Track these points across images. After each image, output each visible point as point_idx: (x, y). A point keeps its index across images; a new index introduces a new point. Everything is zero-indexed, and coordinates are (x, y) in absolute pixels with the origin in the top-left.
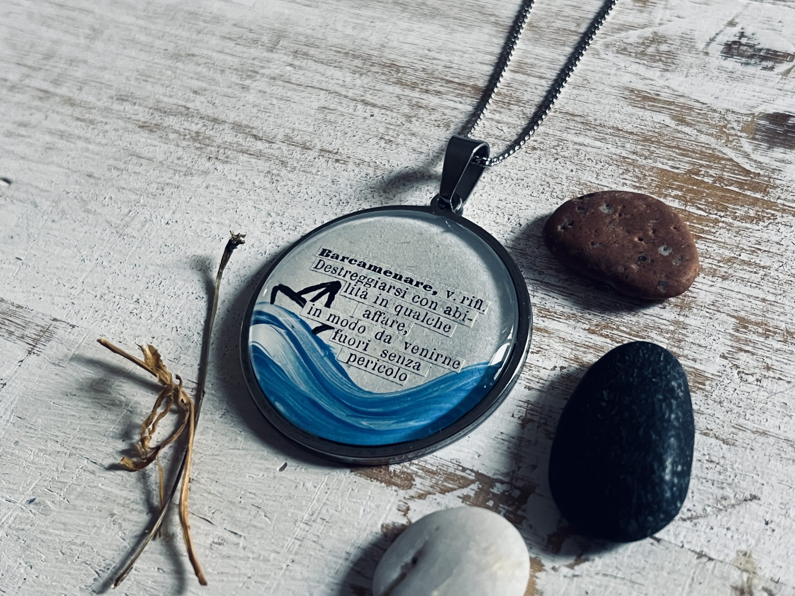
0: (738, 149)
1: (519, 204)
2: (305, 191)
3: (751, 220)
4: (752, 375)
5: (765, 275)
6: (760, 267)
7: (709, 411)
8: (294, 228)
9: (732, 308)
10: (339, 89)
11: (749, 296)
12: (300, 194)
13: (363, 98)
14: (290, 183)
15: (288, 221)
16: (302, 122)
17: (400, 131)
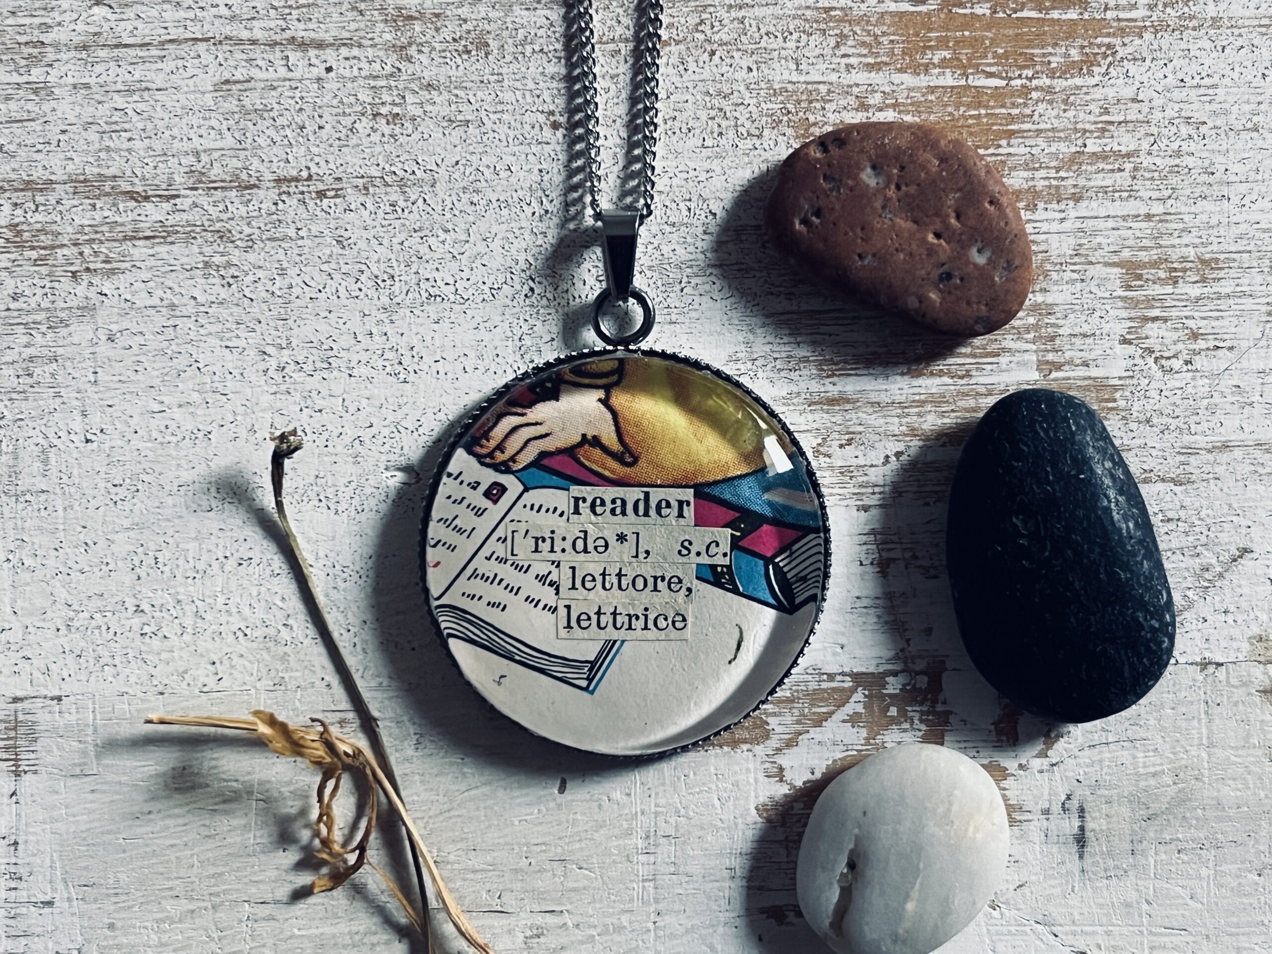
1: (692, 173)
2: (299, 280)
3: (1079, 67)
4: (1175, 356)
5: (1136, 169)
6: (1123, 156)
7: (1138, 442)
8: (326, 366)
9: (1107, 249)
11: (1124, 218)
12: (296, 291)
14: (260, 274)
15: (305, 353)
16: (202, 131)
17: (401, 87)
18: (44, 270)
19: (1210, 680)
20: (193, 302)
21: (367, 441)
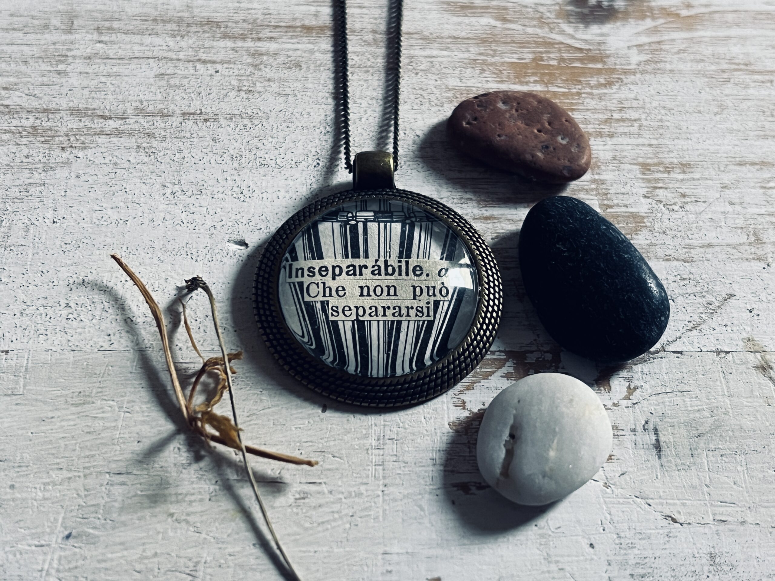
0: (562, 32)
2: (190, 155)
3: (605, 86)
4: (675, 204)
6: (633, 121)
9: (630, 158)
10: (166, 54)
12: (186, 160)
13: (197, 58)
14: (168, 152)
15: (188, 187)
16: (146, 93)
17: (254, 80)
18: (46, 146)
19: (723, 360)
20: (128, 162)
21: (219, 227)
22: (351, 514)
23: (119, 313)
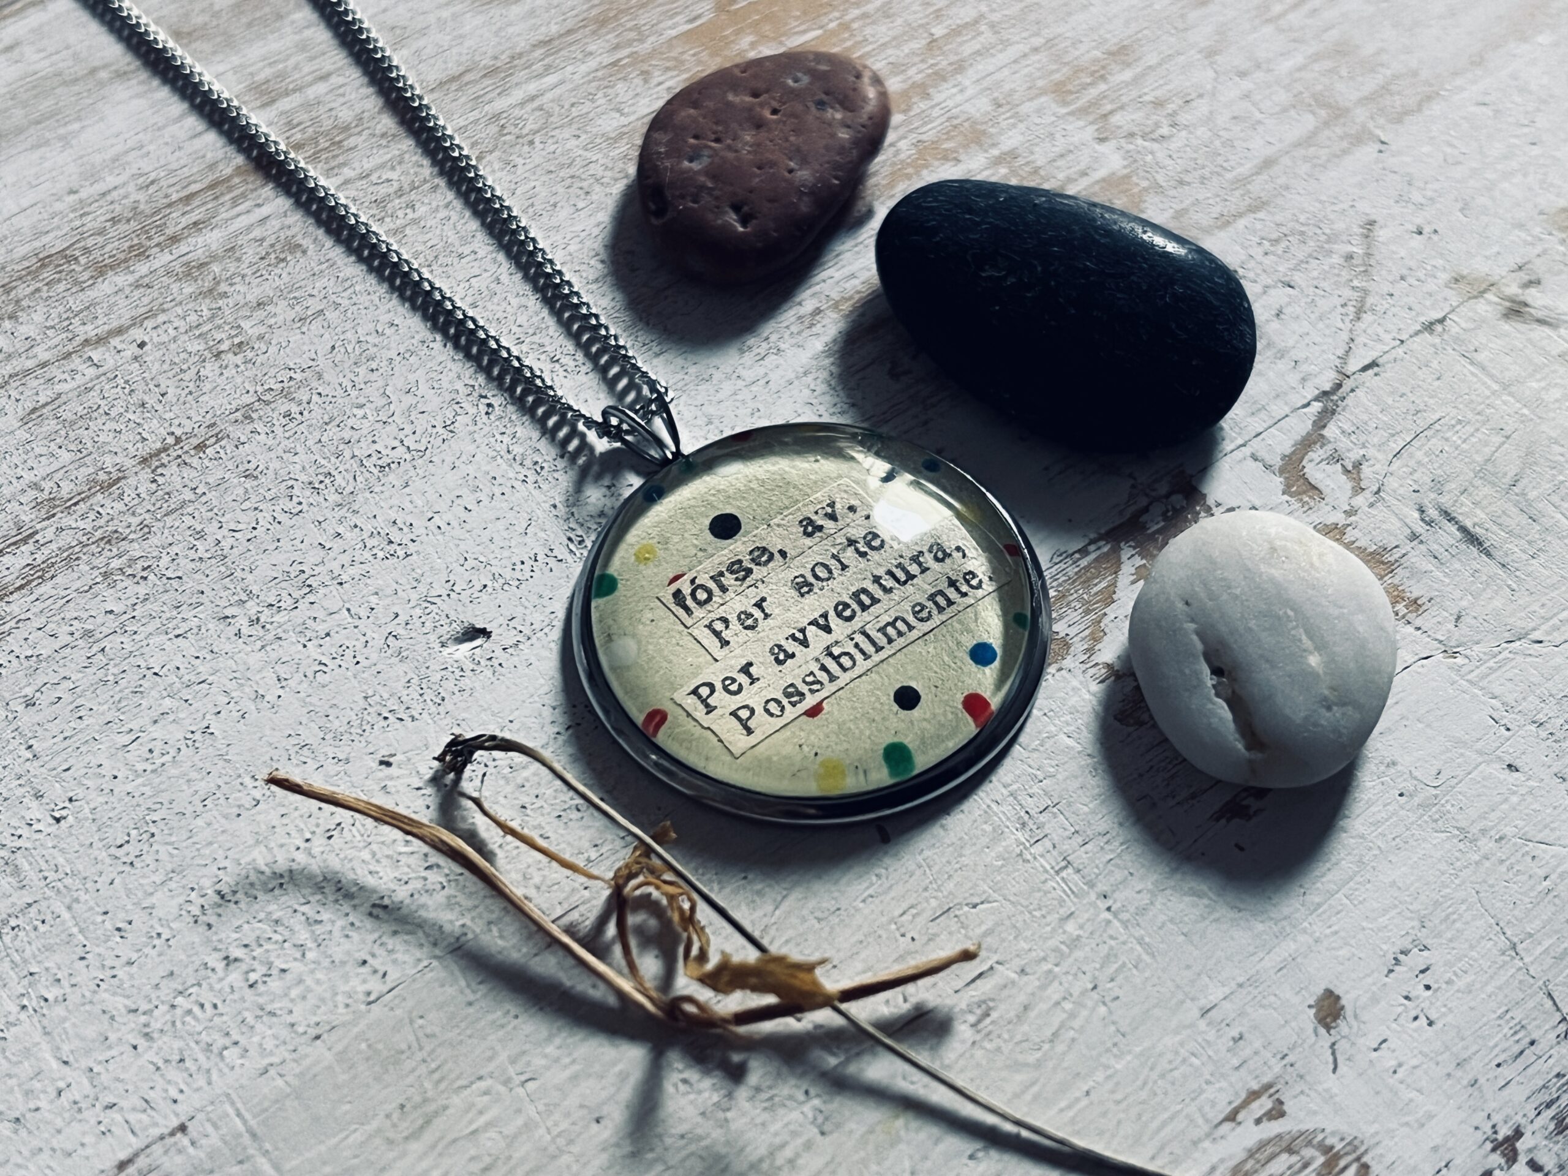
6: (972, 25)
9: (1021, 89)
11: (1014, 62)
13: (79, 339)
17: (230, 319)
19: (1446, 337)
20: (112, 616)
21: (402, 632)
22: (1090, 986)
23: (346, 907)
